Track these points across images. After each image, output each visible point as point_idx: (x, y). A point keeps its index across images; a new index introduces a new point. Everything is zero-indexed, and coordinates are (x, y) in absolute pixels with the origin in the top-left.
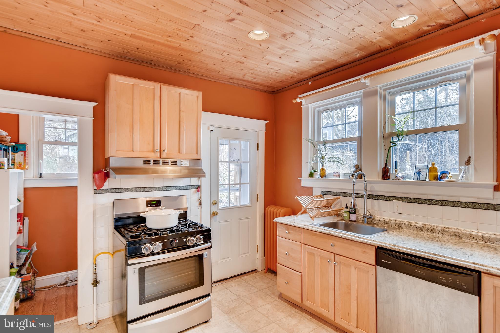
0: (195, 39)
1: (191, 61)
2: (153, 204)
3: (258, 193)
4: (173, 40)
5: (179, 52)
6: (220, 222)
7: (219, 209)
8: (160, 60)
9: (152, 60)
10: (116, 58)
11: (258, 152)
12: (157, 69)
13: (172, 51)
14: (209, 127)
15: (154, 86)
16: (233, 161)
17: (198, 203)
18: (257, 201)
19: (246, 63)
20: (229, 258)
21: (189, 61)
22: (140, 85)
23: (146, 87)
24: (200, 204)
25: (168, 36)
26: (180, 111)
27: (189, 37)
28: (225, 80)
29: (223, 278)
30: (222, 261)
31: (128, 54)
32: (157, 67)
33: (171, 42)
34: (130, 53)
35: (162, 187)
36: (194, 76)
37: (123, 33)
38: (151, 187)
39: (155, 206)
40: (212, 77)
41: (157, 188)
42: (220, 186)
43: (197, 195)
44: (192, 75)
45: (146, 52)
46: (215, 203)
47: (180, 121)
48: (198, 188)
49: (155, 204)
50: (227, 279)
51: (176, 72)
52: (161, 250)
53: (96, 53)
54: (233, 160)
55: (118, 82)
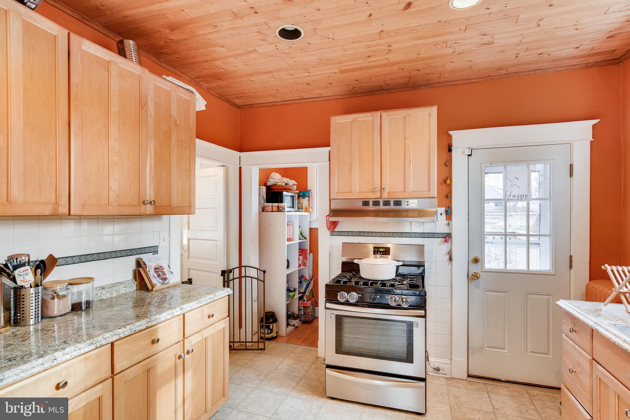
0: (394, 46)
1: (419, 71)
2: (380, 252)
3: (572, 254)
4: (377, 59)
5: (396, 67)
6: (485, 291)
7: (484, 270)
8: (387, 82)
9: (381, 85)
10: (348, 96)
11: (573, 179)
12: (392, 93)
13: (388, 69)
14: (464, 152)
15: (373, 116)
16: (512, 198)
17: (447, 257)
18: (571, 267)
19: (495, 41)
20: (503, 349)
21: (417, 71)
22: (358, 120)
23: (365, 120)
24: (451, 259)
25: (367, 57)
26: (405, 138)
27: (387, 47)
28: (492, 75)
29: (492, 376)
30: (489, 349)
31: (355, 88)
32: (391, 91)
33: (377, 61)
34: (356, 87)
35: (397, 233)
36: (440, 85)
37: (333, 73)
38: (384, 232)
39: (383, 254)
40: (469, 78)
41: (392, 233)
42: (486, 236)
43: (445, 247)
44: (438, 85)
45: (367, 81)
46: (476, 261)
47: (405, 151)
48: (447, 237)
49: (382, 252)
50: (499, 381)
51: (415, 89)
52: (356, 302)
53: (332, 98)
54: (512, 196)
55: (338, 122)
